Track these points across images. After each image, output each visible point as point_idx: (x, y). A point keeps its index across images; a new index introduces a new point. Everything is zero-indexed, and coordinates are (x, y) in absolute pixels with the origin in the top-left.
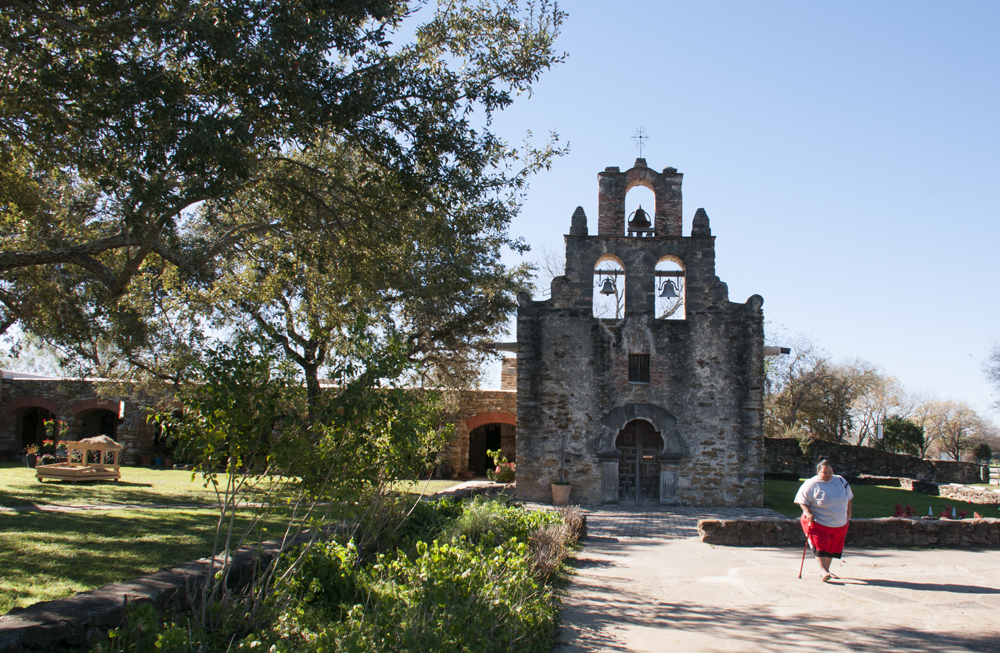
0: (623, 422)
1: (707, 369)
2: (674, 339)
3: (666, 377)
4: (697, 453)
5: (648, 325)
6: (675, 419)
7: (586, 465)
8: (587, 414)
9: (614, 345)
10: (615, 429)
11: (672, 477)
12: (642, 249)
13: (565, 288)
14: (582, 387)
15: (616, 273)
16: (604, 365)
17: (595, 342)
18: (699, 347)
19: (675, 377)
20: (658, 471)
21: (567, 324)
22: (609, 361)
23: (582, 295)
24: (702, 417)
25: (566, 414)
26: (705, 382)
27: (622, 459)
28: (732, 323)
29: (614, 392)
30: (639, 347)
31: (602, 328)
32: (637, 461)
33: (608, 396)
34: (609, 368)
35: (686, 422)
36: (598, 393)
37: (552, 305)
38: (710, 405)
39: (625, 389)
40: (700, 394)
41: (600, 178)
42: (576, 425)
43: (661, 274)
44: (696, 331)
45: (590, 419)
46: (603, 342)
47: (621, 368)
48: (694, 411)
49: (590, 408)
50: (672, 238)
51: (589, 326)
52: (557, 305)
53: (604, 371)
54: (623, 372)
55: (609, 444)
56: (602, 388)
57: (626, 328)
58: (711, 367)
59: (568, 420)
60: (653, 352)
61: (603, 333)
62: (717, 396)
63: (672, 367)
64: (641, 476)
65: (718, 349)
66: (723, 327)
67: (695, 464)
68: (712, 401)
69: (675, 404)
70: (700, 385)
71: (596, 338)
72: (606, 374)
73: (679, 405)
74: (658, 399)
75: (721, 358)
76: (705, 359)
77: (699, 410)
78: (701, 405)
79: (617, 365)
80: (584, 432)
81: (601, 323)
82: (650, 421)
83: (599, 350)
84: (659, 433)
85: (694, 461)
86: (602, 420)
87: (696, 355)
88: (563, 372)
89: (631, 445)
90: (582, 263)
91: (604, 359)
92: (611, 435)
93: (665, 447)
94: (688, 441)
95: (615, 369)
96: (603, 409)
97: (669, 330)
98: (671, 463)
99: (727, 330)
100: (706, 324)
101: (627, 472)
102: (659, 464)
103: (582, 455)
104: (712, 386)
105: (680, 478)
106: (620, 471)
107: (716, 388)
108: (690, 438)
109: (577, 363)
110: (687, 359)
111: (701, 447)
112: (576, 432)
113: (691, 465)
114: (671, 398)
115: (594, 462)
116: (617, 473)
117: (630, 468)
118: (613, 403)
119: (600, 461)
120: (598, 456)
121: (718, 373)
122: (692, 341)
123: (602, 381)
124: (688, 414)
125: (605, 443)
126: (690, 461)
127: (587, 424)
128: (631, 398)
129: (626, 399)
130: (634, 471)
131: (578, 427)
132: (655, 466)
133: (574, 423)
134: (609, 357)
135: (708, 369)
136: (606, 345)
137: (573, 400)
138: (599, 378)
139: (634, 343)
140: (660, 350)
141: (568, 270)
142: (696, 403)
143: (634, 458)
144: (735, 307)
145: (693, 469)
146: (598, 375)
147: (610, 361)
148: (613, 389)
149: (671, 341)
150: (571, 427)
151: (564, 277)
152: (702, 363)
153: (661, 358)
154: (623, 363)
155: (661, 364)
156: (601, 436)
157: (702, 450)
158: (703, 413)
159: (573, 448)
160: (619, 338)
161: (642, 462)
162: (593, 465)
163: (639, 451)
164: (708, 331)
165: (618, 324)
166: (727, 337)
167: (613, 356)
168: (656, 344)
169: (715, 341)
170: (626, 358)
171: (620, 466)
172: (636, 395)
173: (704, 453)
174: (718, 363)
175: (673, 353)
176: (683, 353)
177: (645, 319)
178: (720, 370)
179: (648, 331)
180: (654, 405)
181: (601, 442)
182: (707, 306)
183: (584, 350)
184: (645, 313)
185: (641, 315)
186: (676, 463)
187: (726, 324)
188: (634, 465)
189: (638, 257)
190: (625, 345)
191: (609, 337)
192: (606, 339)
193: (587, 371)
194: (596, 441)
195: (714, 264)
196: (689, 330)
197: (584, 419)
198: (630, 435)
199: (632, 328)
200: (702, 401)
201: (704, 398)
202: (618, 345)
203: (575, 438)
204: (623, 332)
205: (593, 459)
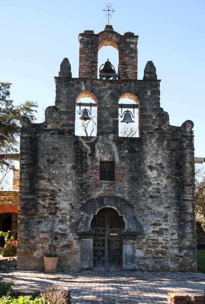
0: (96, 210)
1: (155, 172)
2: (132, 151)
3: (126, 178)
4: (149, 232)
5: (114, 141)
6: (133, 207)
7: (69, 241)
8: (70, 204)
9: (90, 155)
10: (90, 215)
11: (131, 249)
12: (110, 88)
13: (55, 115)
14: (67, 185)
15: (91, 105)
16: (82, 169)
17: (76, 153)
18: (149, 156)
19: (132, 177)
20: (121, 245)
21: (56, 140)
22: (86, 166)
23: (67, 119)
24: (152, 206)
25: (55, 204)
26: (154, 181)
27: (95, 236)
28: (171, 140)
29: (90, 188)
30: (107, 156)
31: (81, 143)
32: (106, 237)
33: (85, 191)
34: (86, 171)
35: (141, 209)
36: (78, 188)
37: (46, 126)
38: (157, 197)
39: (97, 186)
40: (150, 189)
41: (81, 37)
42: (63, 212)
43: (122, 106)
44: (147, 145)
45: (73, 207)
46: (82, 152)
47: (95, 171)
48: (146, 201)
49: (73, 200)
50: (131, 81)
51: (72, 141)
52: (49, 127)
53: (82, 173)
54: (96, 174)
55: (86, 225)
56: (81, 185)
57: (98, 143)
58: (157, 171)
59: (57, 208)
60: (117, 160)
61: (82, 146)
62: (162, 191)
63: (131, 171)
64: (109, 249)
65: (163, 158)
66: (165, 142)
67: (147, 240)
68: (159, 194)
69: (133, 196)
70: (150, 183)
71: (77, 150)
72: (84, 175)
73: (135, 197)
74: (120, 193)
75: (165, 164)
76: (153, 165)
77: (150, 201)
78: (151, 197)
79: (92, 169)
80: (68, 217)
81: (81, 140)
82: (115, 208)
83: (79, 158)
84: (122, 217)
85: (147, 237)
86: (81, 208)
87: (147, 162)
88: (53, 174)
89: (102, 226)
90: (67, 97)
91: (83, 165)
92: (88, 219)
93: (126, 227)
94: (142, 223)
95: (90, 171)
96: (81, 200)
97: (128, 144)
98: (131, 239)
99: (168, 145)
100: (154, 140)
101: (99, 246)
102: (122, 240)
103: (66, 234)
104: (158, 183)
105: (137, 250)
106: (94, 245)
107: (161, 185)
108: (143, 220)
109: (64, 167)
110: (141, 165)
111: (152, 227)
112: (62, 217)
113: (144, 240)
114: (130, 192)
115: (75, 239)
116: (92, 247)
117: (101, 243)
118: (89, 196)
119: (80, 238)
120: (78, 234)
121: (162, 175)
122: (144, 152)
123: (81, 180)
124: (142, 203)
125: (83, 225)
126: (144, 238)
127: (70, 212)
128: (101, 192)
129: (98, 193)
130: (104, 245)
131: (64, 214)
132: (119, 241)
133: (61, 210)
134: (86, 163)
135: (156, 172)
136: (84, 155)
137: (60, 194)
138: (79, 178)
139: (103, 153)
140: (122, 158)
141: (57, 102)
142: (147, 196)
143: (104, 236)
144: (174, 129)
145: (146, 243)
146: (78, 176)
147: (87, 166)
148: (89, 186)
149: (129, 152)
150: (58, 213)
151: (54, 107)
152: (151, 168)
153: (123, 164)
154: (96, 167)
155: (123, 168)
156: (80, 219)
157: (152, 229)
158: (152, 203)
159: (60, 229)
160: (93, 150)
161: (109, 238)
162: (74, 241)
163: (108, 230)
164: (155, 145)
165: (92, 140)
166: (168, 150)
167: (89, 162)
168: (119, 154)
169: (160, 152)
170: (98, 164)
171: (94, 241)
172: (105, 190)
173: (153, 232)
174: (163, 168)
175: (131, 161)
176: (138, 160)
177: (111, 137)
178: (164, 172)
179: (114, 145)
180: (118, 197)
181: (80, 224)
182: (154, 128)
183: (68, 158)
184: (111, 133)
185: (108, 134)
186: (134, 239)
187: (167, 140)
188: (104, 241)
189: (107, 93)
190: (98, 155)
191: (86, 149)
192: (84, 150)
193: (70, 173)
194: (77, 223)
195: (159, 99)
196: (142, 145)
197: (68, 207)
198: (101, 219)
199: (102, 143)
200: (151, 194)
201: (153, 192)
202: (92, 155)
203: (62, 222)
204: (96, 146)
205: (75, 236)
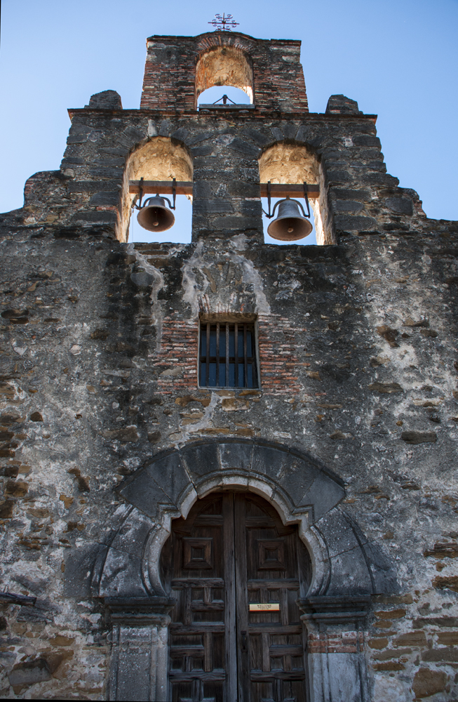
0: (182, 494)
1: (407, 348)
2: (313, 283)
3: (303, 369)
4: (420, 586)
5: (248, 254)
6: (340, 482)
7: (58, 641)
8: (74, 472)
9: (161, 295)
10: (157, 516)
11: (351, 673)
12: (229, 131)
13: (55, 191)
14: (64, 395)
15: (175, 188)
16: (131, 340)
17: (112, 290)
18: (377, 301)
19: (326, 370)
20: (301, 654)
21: (46, 253)
22: (145, 333)
23: (92, 202)
24: (417, 474)
25: (12, 472)
26: (409, 380)
27: (180, 617)
28: (442, 253)
29: (157, 410)
30: (225, 299)
31: (134, 260)
32: (230, 622)
33: (140, 421)
34: (144, 348)
35: (374, 490)
36: (110, 411)
37: (20, 220)
38: (432, 438)
39: (189, 401)
40: (400, 410)
41: (151, 44)
42: (38, 505)
43: (270, 190)
44: (364, 267)
45: (82, 486)
46: (134, 288)
47: (179, 348)
48: (391, 455)
49: (85, 454)
50: (290, 117)
51: (102, 256)
52: (30, 220)
53: (131, 354)
54: (182, 357)
55: (137, 562)
56: (125, 398)
57: (193, 261)
58: (416, 344)
59: (15, 489)
60: (264, 310)
61: (136, 270)
62: (447, 415)
63: (317, 346)
64: (243, 675)
65: (426, 303)
66: (425, 259)
67: (418, 623)
68: (436, 428)
69: (336, 438)
70: (396, 387)
71: (115, 280)
72: (138, 364)
73: (346, 442)
74: (284, 425)
75: (438, 325)
76: (397, 325)
77: (404, 454)
78: (409, 438)
79: (168, 340)
80: (60, 526)
81: (131, 252)
82: (266, 489)
83: (122, 305)
84: (295, 527)
85: (413, 609)
86: (116, 489)
87: (374, 318)
88: (18, 358)
89: (209, 571)
90: (99, 152)
91: (134, 328)
92: (145, 535)
93: (319, 570)
94: (386, 548)
95: (160, 349)
96: (121, 455)
97: (298, 263)
98: (343, 623)
99: (437, 266)
100: (384, 254)
101: (199, 662)
102: (301, 630)
103: (46, 605)
104: (428, 390)
105: (378, 677)
106: (176, 660)
107: (439, 393)
108: (390, 536)
109: (60, 336)
110: (352, 327)
111: (429, 563)
112: (35, 527)
113: (405, 627)
114: (321, 423)
115: (86, 628)
116: (163, 668)
117: (206, 649)
118: (154, 438)
119: (106, 626)
120: (101, 605)
121: (436, 358)
122: (359, 288)
123: (124, 381)
124: (375, 464)
125: (122, 560)
126: (401, 613)
127: (70, 503)
128: (206, 424)
129: (192, 428)
130: (219, 660)
131: (42, 513)
132: (288, 636)
133: (31, 499)
134: (147, 321)
135: (411, 349)
136: (140, 295)
137: (37, 430)
138: (118, 373)
139: (211, 292)
140: (280, 307)
141: (68, 161)
142: (393, 435)
143: (219, 614)
144: (443, 227)
145: (414, 639)
146: (113, 367)
147: (150, 331)
148: (157, 401)
149: (306, 286)
150: (20, 512)
151: (57, 174)
152: (392, 337)
153: (286, 324)
154: (184, 336)
155: (287, 337)
156: (112, 536)
157: (432, 574)
158: (417, 461)
159: (21, 580)
160: (175, 280)
161: (245, 626)
162: (81, 640)
163: (236, 589)
164: (394, 266)
165: (172, 253)
166: (441, 279)
167: (158, 318)
168: (271, 293)
169: (414, 287)
170: (192, 323)
171: (174, 640)
172: (220, 416)
173: (440, 584)
174: (432, 335)
175: (315, 313)
176: (339, 311)
177: (239, 242)
178: (441, 350)
179: (249, 266)
180: (274, 444)
181: (110, 558)
182: (381, 223)
183: (81, 305)
184: (241, 231)
185: (230, 235)
186: (359, 623)
187: (431, 253)
188: (219, 637)
189: (221, 142)
190: (190, 294)
191: (151, 279)
192: (141, 281)
193: (84, 356)
194: (97, 555)
195: (381, 156)
196: (348, 264)
197: (64, 486)
198: (206, 541)
199: (208, 259)
200: (407, 427)
201: (413, 421)
202: (172, 295)
203: (30, 547)
204: (186, 269)
205: (83, 615)
